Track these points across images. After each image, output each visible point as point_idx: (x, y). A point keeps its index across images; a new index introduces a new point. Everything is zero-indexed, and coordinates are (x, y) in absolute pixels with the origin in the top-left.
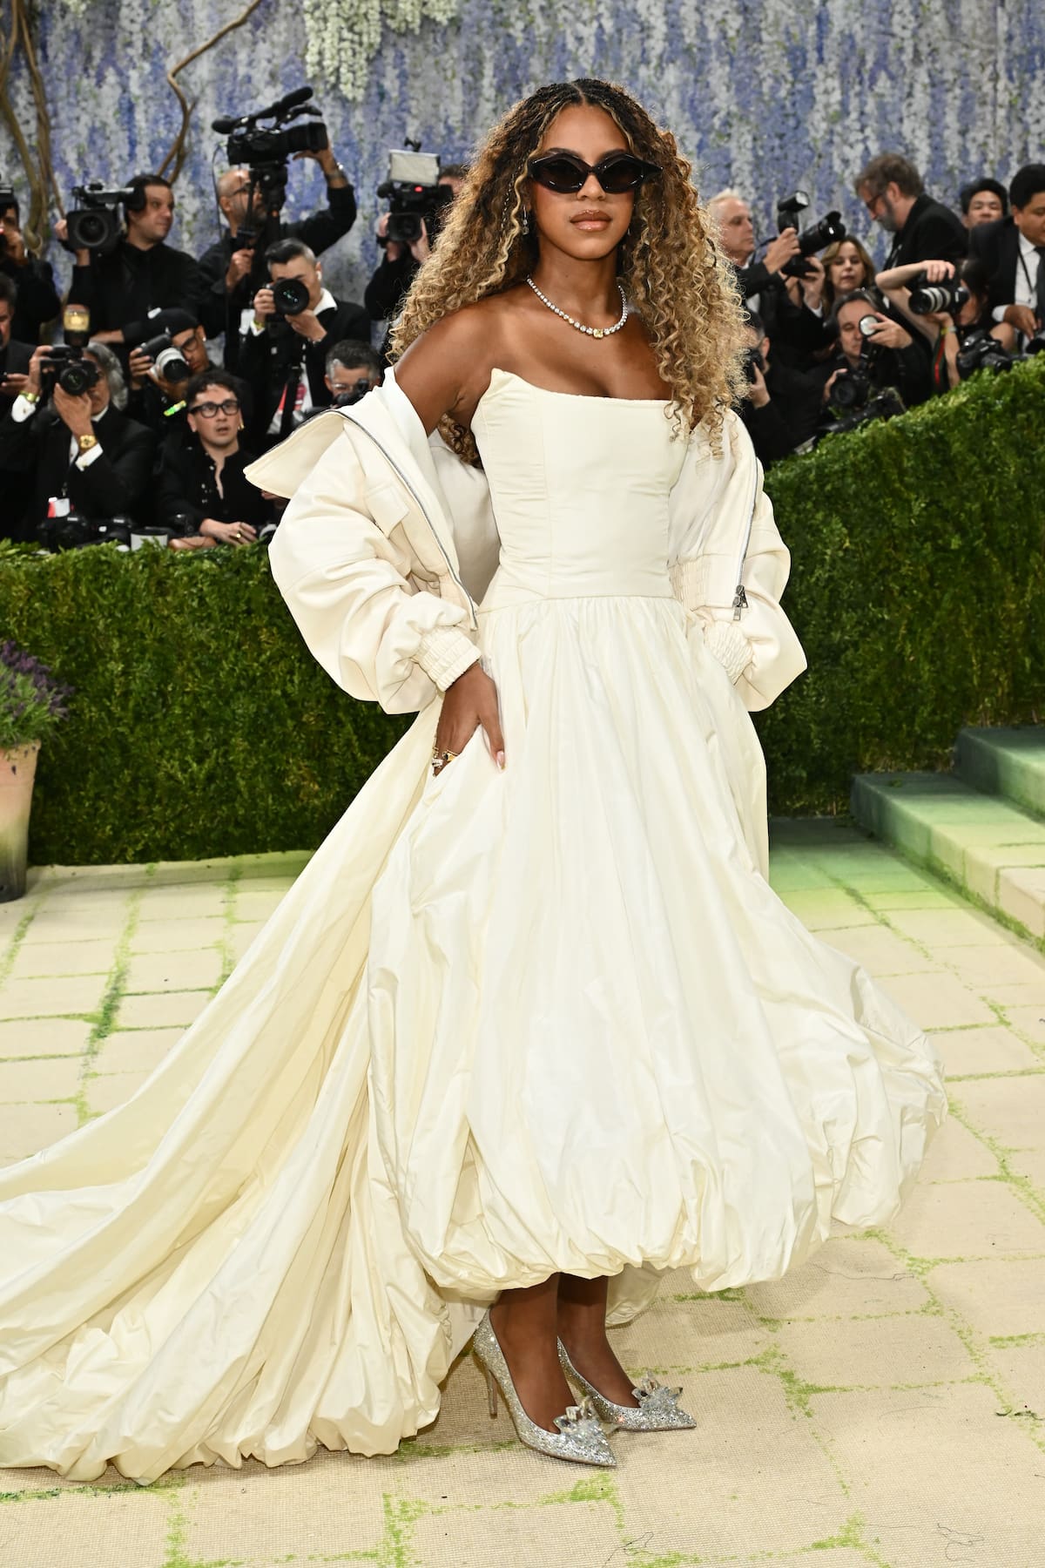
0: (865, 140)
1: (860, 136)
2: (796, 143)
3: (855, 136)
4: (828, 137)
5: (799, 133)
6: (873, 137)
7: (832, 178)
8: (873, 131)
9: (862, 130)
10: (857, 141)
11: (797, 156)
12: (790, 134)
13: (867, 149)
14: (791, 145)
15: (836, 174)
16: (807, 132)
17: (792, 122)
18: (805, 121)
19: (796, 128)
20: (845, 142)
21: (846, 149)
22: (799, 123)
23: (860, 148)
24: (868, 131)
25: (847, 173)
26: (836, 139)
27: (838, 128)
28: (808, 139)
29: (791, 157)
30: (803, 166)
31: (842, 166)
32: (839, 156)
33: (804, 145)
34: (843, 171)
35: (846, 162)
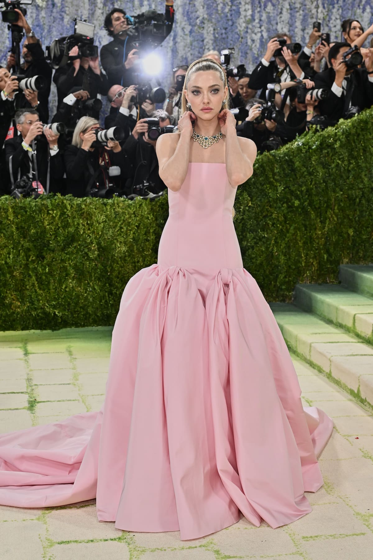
0: (261, 32)
1: (259, 30)
2: (232, 32)
3: (257, 30)
4: (245, 30)
5: (233, 28)
6: (265, 30)
7: (247, 47)
8: (265, 28)
9: (260, 27)
10: (258, 32)
11: (232, 37)
12: (229, 28)
13: (262, 35)
14: (230, 33)
15: (249, 46)
16: (237, 27)
17: (230, 23)
18: (236, 23)
19: (232, 25)
20: (253, 32)
21: (253, 35)
22: (233, 23)
23: (259, 35)
24: (263, 28)
25: (254, 45)
26: (249, 31)
27: (250, 26)
28: (237, 31)
29: (230, 38)
30: (235, 42)
31: (252, 43)
32: (250, 38)
33: (235, 33)
34: (252, 45)
35: (253, 41)
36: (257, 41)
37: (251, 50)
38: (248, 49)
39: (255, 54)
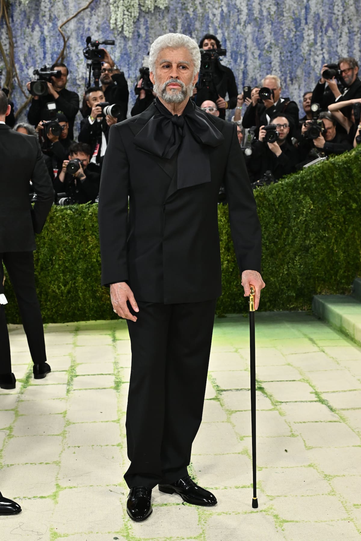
0: (323, 54)
1: (321, 52)
2: (296, 55)
3: (319, 52)
4: (309, 52)
5: (298, 51)
6: (326, 52)
7: (310, 68)
8: (326, 50)
9: (322, 50)
10: (320, 54)
11: (297, 60)
12: (294, 51)
13: (324, 57)
14: (294, 56)
15: (312, 67)
16: (301, 50)
17: (295, 47)
18: (300, 46)
19: (297, 49)
20: (315, 54)
21: (316, 57)
22: (298, 47)
23: (321, 56)
24: (324, 50)
25: (316, 66)
26: (312, 53)
27: (313, 49)
28: (301, 53)
29: (295, 60)
30: (299, 64)
31: (314, 64)
32: (313, 59)
33: (300, 55)
34: (314, 66)
35: (316, 62)
36: (319, 62)
37: (314, 70)
38: (311, 70)
39: (317, 73)
